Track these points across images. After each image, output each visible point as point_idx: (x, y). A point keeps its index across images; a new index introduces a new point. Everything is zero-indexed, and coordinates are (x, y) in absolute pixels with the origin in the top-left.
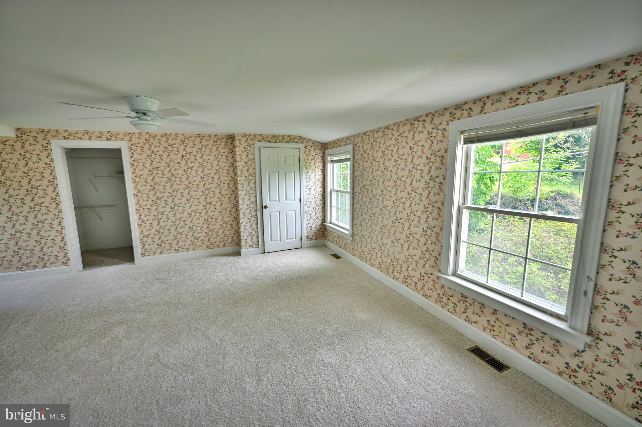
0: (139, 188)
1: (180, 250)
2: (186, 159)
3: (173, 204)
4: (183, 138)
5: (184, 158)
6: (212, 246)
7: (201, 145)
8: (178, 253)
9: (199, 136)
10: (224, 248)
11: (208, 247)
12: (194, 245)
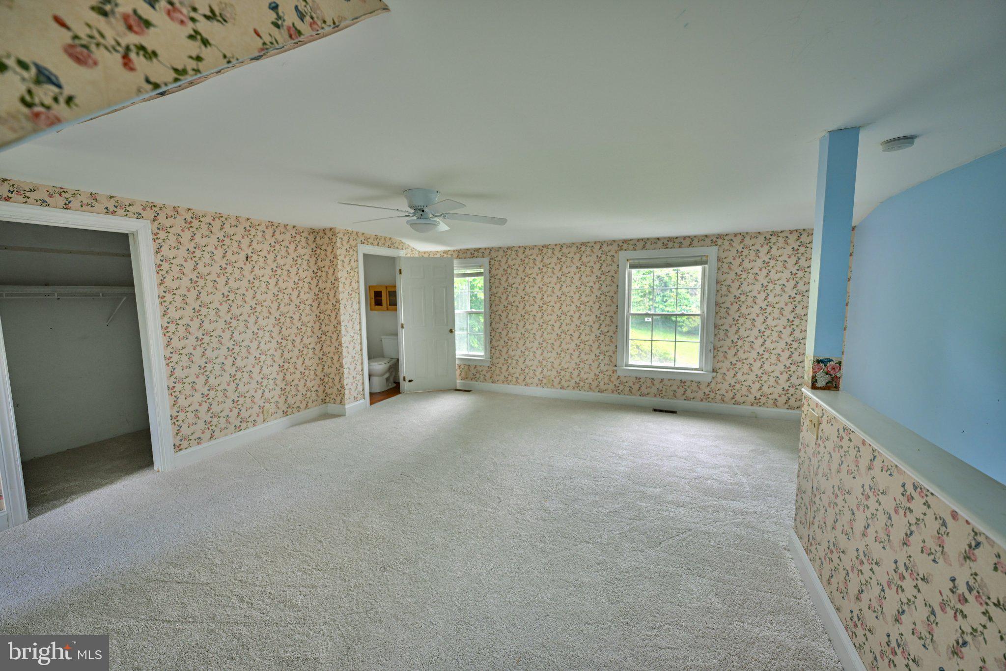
0: (172, 313)
1: (244, 425)
2: (251, 263)
3: (232, 342)
4: (247, 225)
5: (249, 259)
6: (290, 410)
7: (273, 240)
8: (241, 433)
9: (270, 224)
10: (307, 411)
11: (285, 413)
12: (265, 412)
